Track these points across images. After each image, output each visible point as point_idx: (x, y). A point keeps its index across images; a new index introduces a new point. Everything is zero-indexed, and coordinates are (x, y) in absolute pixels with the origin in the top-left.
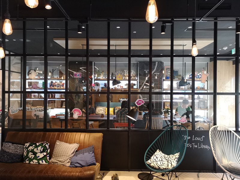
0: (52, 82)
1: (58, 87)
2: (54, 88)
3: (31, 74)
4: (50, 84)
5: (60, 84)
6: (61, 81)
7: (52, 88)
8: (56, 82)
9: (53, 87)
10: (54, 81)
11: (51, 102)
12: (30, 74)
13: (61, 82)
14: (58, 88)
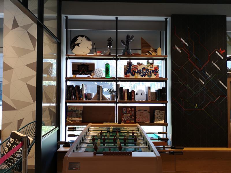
0: (130, 64)
1: (145, 75)
2: (134, 77)
3: (78, 45)
4: (125, 69)
5: (149, 68)
6: (151, 61)
7: (131, 77)
8: (138, 64)
9: (133, 75)
10: (135, 62)
11: (127, 111)
12: (76, 47)
13: (152, 64)
14: (144, 77)
